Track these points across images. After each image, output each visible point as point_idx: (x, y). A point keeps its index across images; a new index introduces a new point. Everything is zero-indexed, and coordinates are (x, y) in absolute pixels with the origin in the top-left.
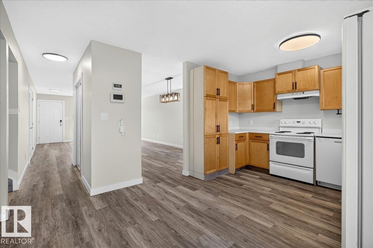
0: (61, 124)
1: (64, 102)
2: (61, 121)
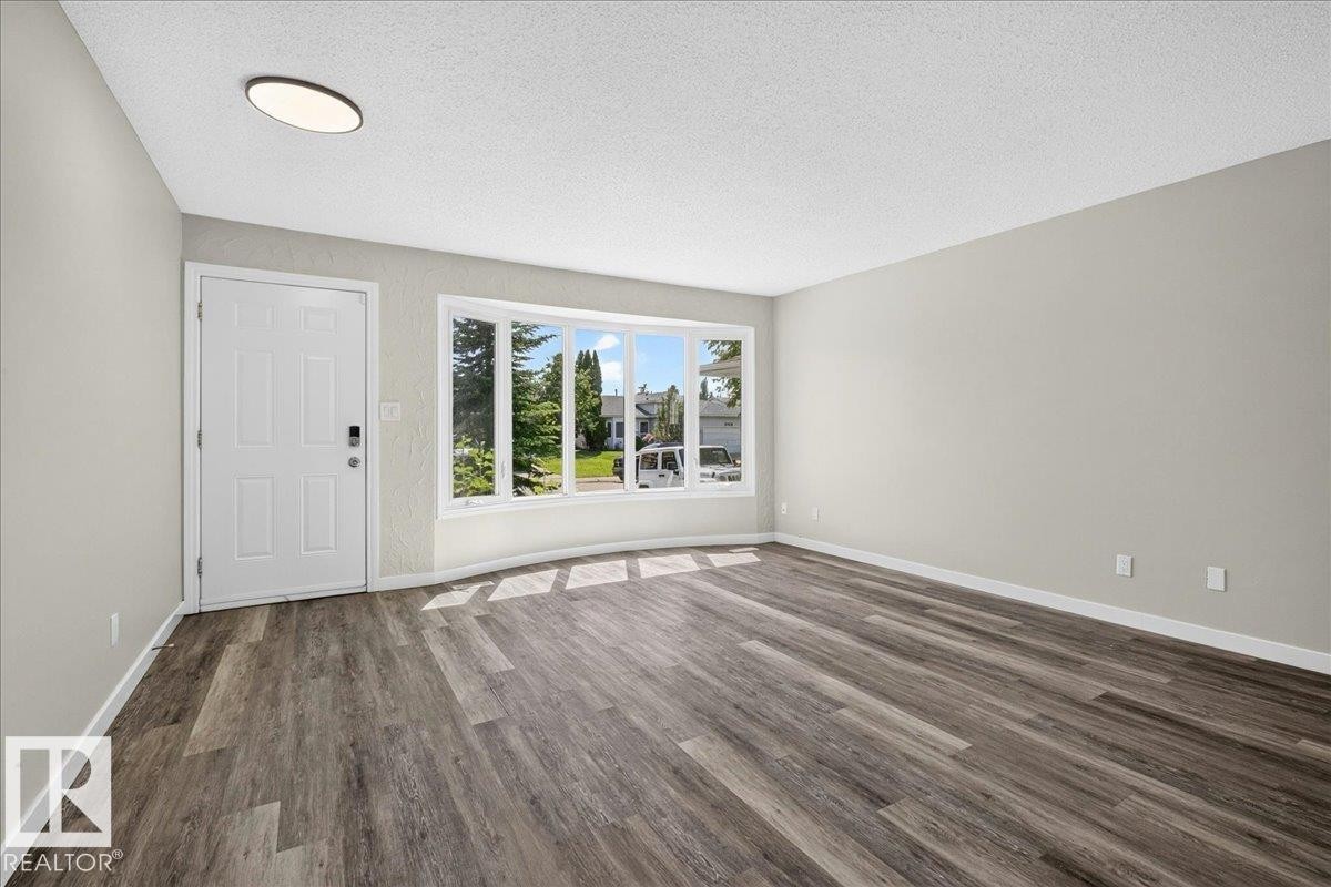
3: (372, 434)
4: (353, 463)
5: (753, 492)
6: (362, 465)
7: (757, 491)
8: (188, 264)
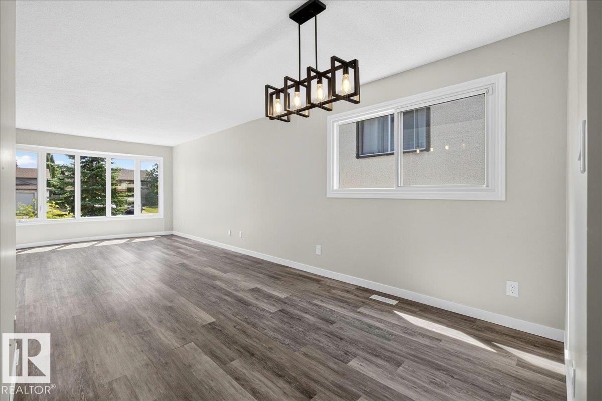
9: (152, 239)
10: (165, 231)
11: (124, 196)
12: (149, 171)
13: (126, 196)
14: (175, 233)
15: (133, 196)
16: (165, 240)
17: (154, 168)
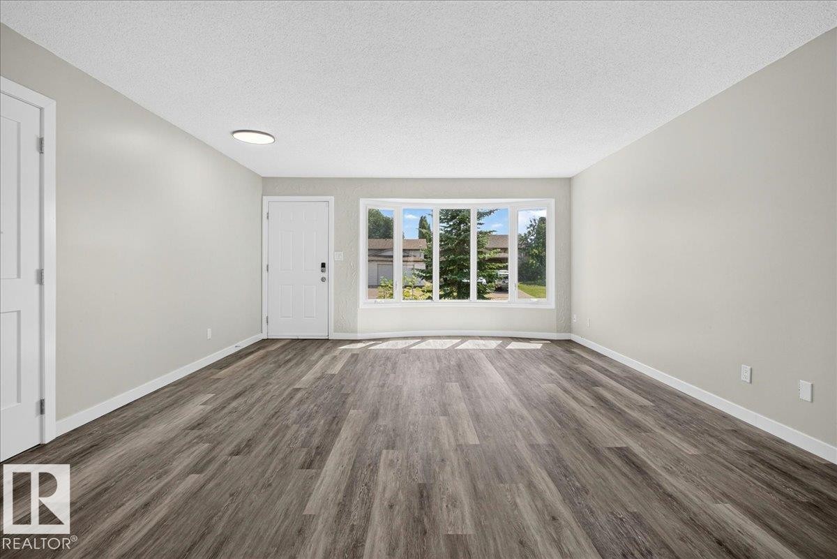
0: (325, 275)
1: (331, 199)
2: (323, 265)
3: (331, 266)
4: (323, 279)
5: (553, 306)
6: (326, 281)
7: (557, 305)
8: (264, 197)
9: (538, 346)
10: (558, 332)
11: (494, 269)
12: (523, 235)
13: (497, 269)
14: (575, 338)
15: (506, 268)
16: (559, 351)
17: (529, 230)
